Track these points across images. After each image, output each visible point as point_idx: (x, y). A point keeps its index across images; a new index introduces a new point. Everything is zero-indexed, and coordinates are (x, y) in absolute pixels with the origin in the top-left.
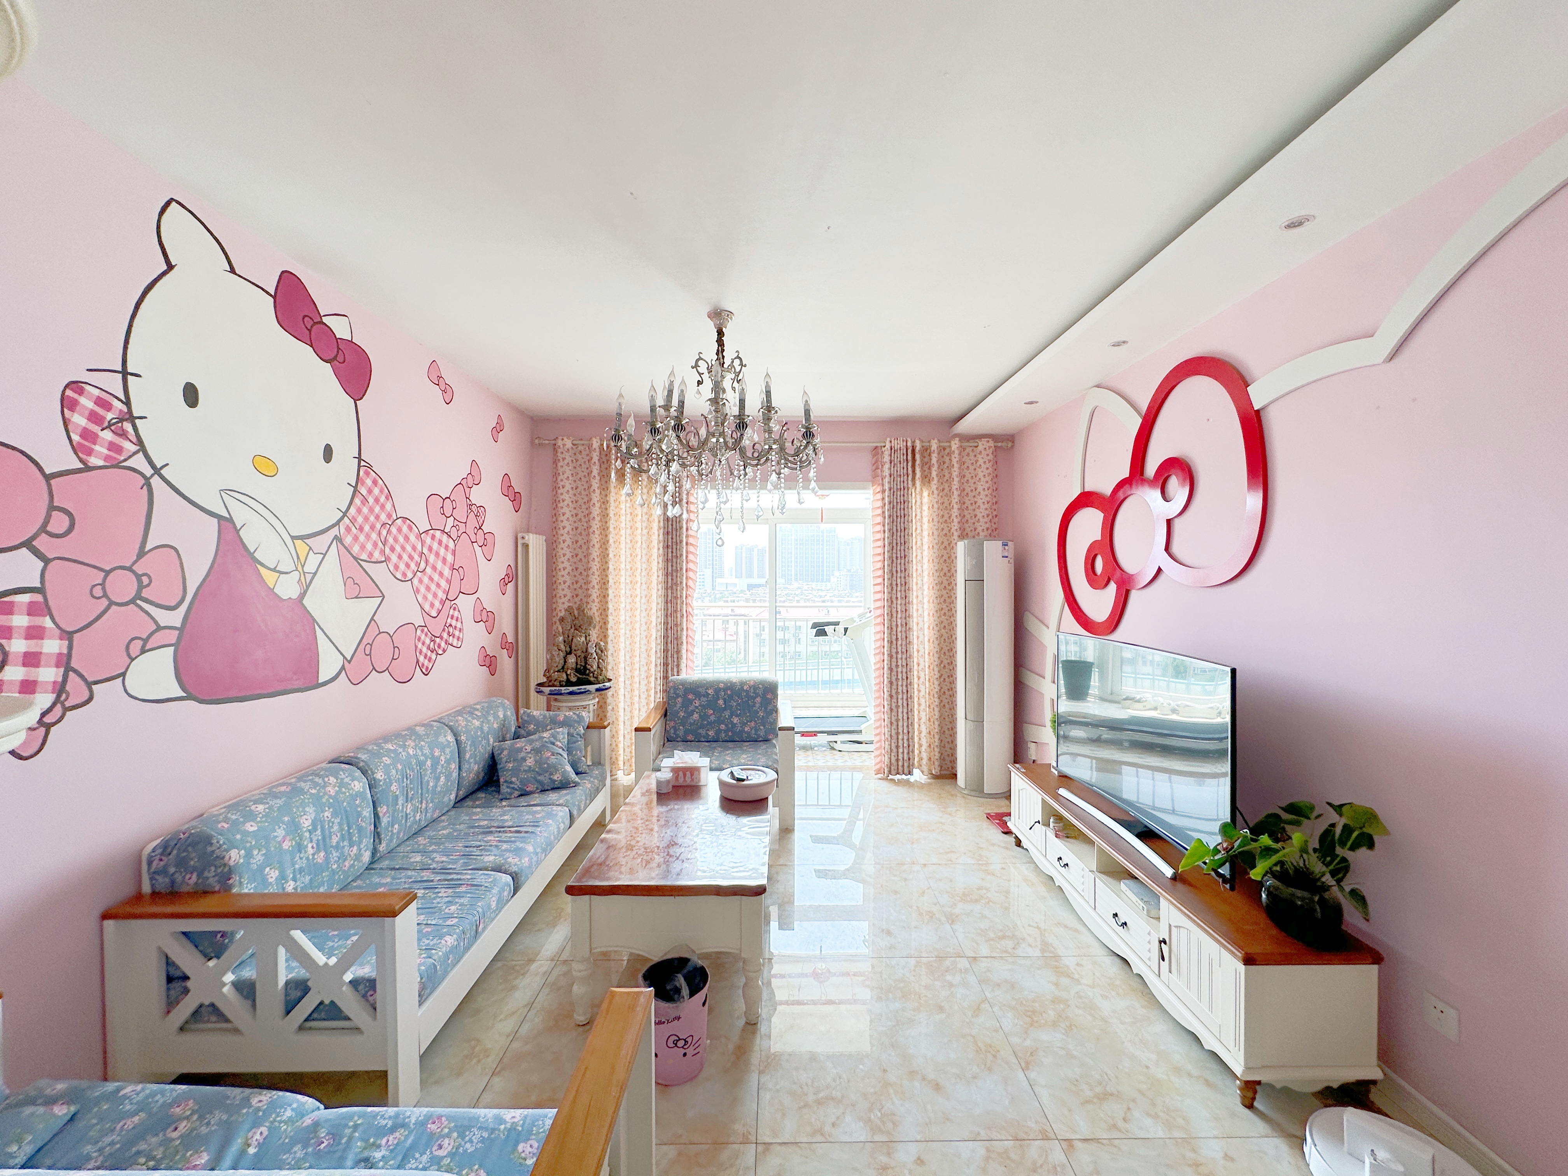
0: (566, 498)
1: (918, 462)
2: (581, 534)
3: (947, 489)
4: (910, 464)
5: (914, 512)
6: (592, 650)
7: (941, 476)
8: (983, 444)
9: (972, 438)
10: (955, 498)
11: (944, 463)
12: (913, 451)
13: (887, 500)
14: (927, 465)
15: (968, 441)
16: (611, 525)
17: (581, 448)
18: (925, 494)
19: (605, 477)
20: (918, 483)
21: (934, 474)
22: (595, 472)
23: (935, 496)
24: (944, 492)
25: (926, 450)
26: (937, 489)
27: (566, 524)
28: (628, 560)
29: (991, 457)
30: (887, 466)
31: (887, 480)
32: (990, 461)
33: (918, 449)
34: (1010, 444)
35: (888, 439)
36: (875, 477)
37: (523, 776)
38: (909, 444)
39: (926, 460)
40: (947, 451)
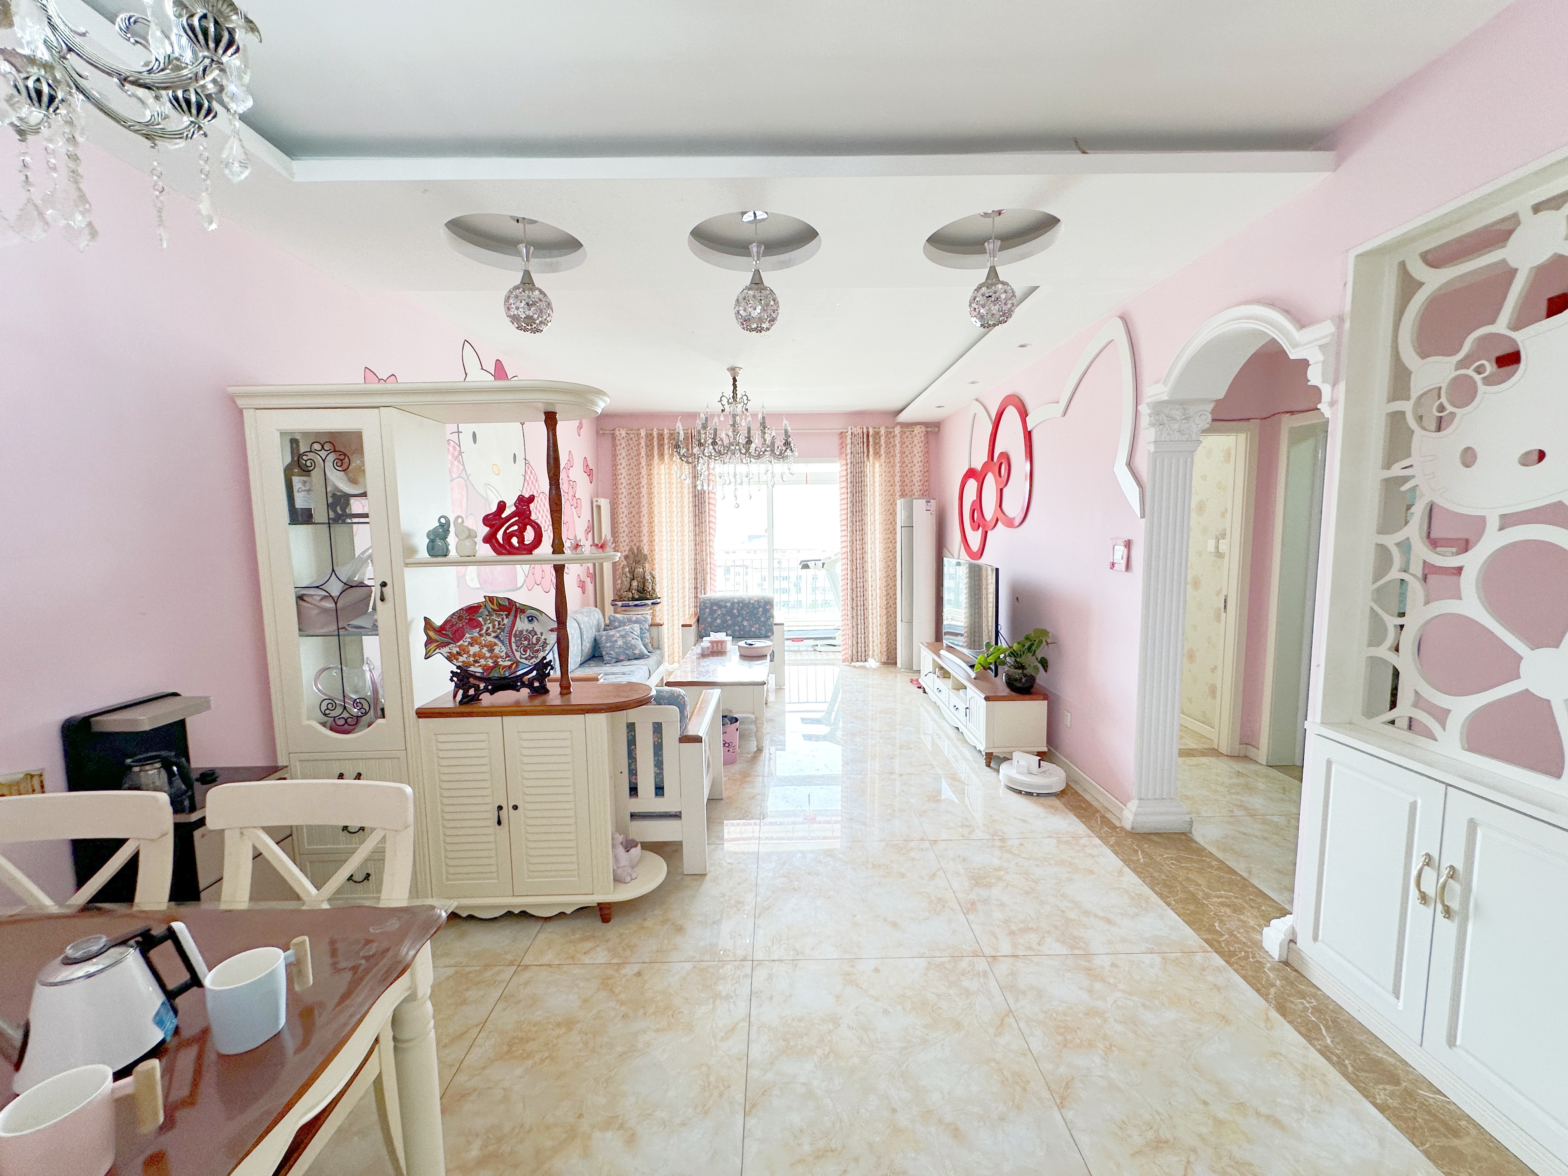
0: (623, 471)
1: (871, 443)
2: (633, 497)
3: (892, 462)
4: (865, 445)
5: (868, 480)
6: (648, 577)
7: (887, 453)
8: (918, 430)
9: (909, 425)
10: (897, 469)
11: (890, 443)
12: (868, 435)
13: (849, 471)
14: (877, 444)
15: (907, 428)
16: (655, 491)
17: (632, 436)
18: (877, 465)
19: (650, 456)
20: (871, 458)
21: (882, 452)
22: (643, 454)
23: (883, 467)
24: (890, 464)
25: (877, 433)
26: (885, 462)
27: (623, 490)
28: (668, 516)
29: (923, 439)
30: (849, 446)
31: (849, 456)
32: (922, 442)
33: (871, 434)
34: (936, 430)
35: (850, 427)
36: (841, 453)
37: (617, 650)
38: (865, 431)
39: (877, 441)
40: (892, 434)
